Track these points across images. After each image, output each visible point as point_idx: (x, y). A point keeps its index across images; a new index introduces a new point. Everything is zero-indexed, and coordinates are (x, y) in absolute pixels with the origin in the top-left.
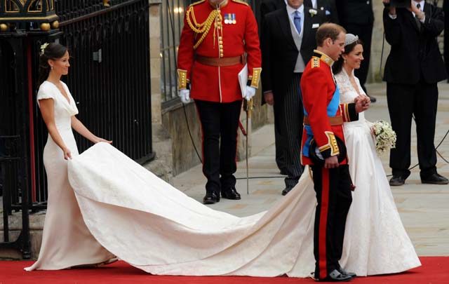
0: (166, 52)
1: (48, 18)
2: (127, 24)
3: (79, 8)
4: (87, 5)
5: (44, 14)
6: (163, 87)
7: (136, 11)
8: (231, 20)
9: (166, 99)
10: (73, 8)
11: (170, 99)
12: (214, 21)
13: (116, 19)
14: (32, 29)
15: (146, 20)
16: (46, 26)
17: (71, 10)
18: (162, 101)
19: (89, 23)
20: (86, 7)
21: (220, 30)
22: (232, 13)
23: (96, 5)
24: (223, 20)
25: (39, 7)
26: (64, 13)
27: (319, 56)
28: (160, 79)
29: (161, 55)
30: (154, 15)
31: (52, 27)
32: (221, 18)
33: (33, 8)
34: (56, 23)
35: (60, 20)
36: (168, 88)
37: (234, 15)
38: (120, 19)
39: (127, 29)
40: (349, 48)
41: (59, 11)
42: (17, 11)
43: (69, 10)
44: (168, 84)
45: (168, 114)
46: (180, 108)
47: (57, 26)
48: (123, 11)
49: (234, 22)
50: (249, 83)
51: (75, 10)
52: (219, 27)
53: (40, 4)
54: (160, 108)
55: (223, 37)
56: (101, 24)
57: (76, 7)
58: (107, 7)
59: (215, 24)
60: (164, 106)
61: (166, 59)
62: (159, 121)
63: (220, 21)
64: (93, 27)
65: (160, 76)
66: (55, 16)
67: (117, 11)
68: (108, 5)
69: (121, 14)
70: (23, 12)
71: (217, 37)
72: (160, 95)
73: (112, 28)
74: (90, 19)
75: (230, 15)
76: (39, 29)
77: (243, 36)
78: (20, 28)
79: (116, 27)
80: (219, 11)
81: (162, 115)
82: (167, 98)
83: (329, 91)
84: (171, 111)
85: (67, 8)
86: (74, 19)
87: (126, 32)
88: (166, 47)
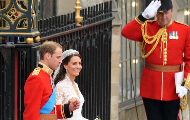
0: (124, 64)
1: (32, 34)
2: (94, 40)
3: (57, 27)
4: (63, 24)
5: (29, 30)
6: (120, 91)
7: (101, 31)
8: (174, 36)
9: (122, 101)
10: (52, 26)
11: (126, 100)
12: (161, 37)
13: (85, 37)
14: (19, 42)
15: (109, 38)
16: (30, 40)
17: (51, 28)
18: (120, 102)
19: (64, 39)
20: (62, 26)
21: (165, 44)
22: (175, 31)
23: (70, 25)
24: (168, 36)
25: (26, 25)
26: (45, 31)
27: (41, 66)
28: (118, 85)
29: (120, 65)
30: (116, 34)
31: (35, 41)
32: (167, 34)
33: (21, 25)
34: (38, 38)
35: (41, 36)
36: (124, 91)
37: (177, 32)
38: (88, 36)
39: (94, 44)
40: (67, 60)
41: (41, 28)
42: (8, 27)
43: (49, 28)
44: (125, 89)
45: (123, 112)
46: (133, 108)
47: (39, 41)
48: (91, 30)
49: (177, 38)
50: (183, 84)
51: (54, 28)
52: (165, 42)
53: (27, 22)
54: (118, 107)
55: (168, 49)
56: (74, 40)
57: (55, 26)
58: (78, 27)
59: (162, 39)
60: (121, 105)
61: (124, 69)
62: (116, 117)
63: (165, 37)
64: (67, 42)
65: (118, 82)
66: (38, 32)
67: (87, 30)
68: (79, 25)
69: (90, 32)
70: (13, 29)
71: (163, 49)
72: (118, 97)
73: (82, 43)
74: (65, 35)
75: (174, 32)
76: (24, 42)
77: (183, 50)
78: (9, 41)
79: (85, 43)
80: (166, 30)
81: (119, 113)
82: (124, 99)
83: (44, 95)
84: (126, 110)
85: (47, 26)
86: (52, 35)
87: (93, 47)
88: (124, 59)
